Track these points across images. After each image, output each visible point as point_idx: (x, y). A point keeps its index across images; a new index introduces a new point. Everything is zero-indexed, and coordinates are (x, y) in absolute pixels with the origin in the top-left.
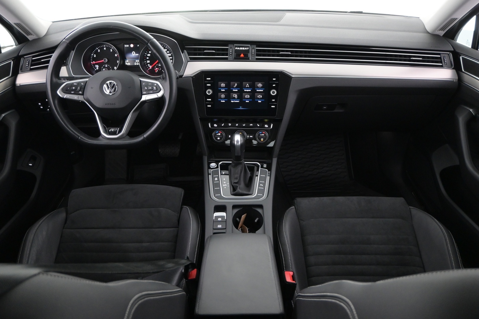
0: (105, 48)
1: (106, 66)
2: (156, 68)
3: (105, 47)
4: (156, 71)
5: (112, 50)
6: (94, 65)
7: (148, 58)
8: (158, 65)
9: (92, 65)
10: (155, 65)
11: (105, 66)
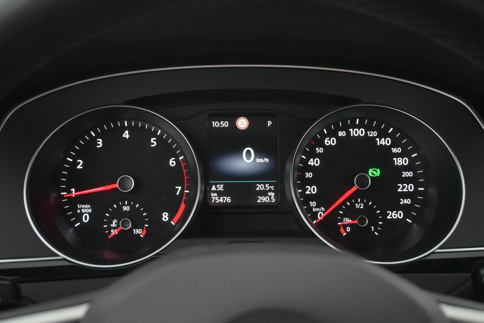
0: (127, 132)
1: (126, 208)
2: (343, 216)
3: (129, 128)
4: (342, 230)
5: (159, 139)
6: (74, 202)
7: (309, 175)
8: (353, 205)
9: (66, 204)
10: (339, 207)
11: (120, 208)
